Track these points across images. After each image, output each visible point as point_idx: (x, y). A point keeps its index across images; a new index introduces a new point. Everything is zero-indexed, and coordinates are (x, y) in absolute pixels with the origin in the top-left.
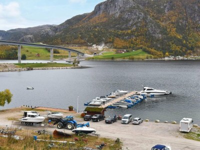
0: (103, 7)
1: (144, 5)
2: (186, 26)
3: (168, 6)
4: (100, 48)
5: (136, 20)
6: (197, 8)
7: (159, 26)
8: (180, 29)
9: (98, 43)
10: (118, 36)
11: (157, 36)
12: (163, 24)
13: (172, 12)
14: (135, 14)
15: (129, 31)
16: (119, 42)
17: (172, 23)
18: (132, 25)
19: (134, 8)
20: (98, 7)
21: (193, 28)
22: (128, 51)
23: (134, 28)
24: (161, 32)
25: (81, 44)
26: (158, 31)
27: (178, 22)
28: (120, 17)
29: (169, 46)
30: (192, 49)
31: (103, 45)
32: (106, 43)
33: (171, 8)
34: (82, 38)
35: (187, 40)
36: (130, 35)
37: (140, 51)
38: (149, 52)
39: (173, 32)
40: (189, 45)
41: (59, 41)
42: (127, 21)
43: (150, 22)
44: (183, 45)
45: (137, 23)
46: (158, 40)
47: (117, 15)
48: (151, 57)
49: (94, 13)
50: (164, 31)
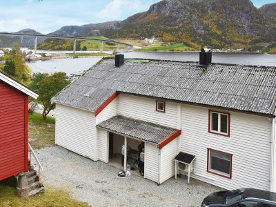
0: (156, 7)
1: (191, 6)
2: (226, 24)
3: (211, 7)
4: (151, 41)
5: (183, 19)
6: (234, 9)
7: (202, 24)
8: (220, 26)
9: (150, 37)
10: (167, 31)
11: (200, 31)
12: (206, 22)
13: (214, 12)
14: (182, 13)
15: (177, 27)
16: (168, 37)
17: (214, 21)
18: (179, 22)
19: (182, 8)
20: (152, 7)
21: (232, 26)
22: (171, 44)
23: (181, 25)
24: (203, 29)
25: (135, 38)
26: (201, 27)
27: (218, 20)
28: (170, 16)
29: (211, 40)
30: (230, 43)
31: (154, 38)
32: (156, 37)
33: (213, 9)
34: (136, 33)
35: (225, 36)
36: (177, 31)
37: (182, 44)
38: (188, 45)
39: (214, 29)
40: (227, 40)
41: (117, 35)
42: (175, 19)
43: (195, 20)
44: (222, 40)
45: (184, 20)
46: (201, 35)
47: (167, 14)
48: (189, 50)
49: (149, 12)
50: (206, 28)
